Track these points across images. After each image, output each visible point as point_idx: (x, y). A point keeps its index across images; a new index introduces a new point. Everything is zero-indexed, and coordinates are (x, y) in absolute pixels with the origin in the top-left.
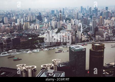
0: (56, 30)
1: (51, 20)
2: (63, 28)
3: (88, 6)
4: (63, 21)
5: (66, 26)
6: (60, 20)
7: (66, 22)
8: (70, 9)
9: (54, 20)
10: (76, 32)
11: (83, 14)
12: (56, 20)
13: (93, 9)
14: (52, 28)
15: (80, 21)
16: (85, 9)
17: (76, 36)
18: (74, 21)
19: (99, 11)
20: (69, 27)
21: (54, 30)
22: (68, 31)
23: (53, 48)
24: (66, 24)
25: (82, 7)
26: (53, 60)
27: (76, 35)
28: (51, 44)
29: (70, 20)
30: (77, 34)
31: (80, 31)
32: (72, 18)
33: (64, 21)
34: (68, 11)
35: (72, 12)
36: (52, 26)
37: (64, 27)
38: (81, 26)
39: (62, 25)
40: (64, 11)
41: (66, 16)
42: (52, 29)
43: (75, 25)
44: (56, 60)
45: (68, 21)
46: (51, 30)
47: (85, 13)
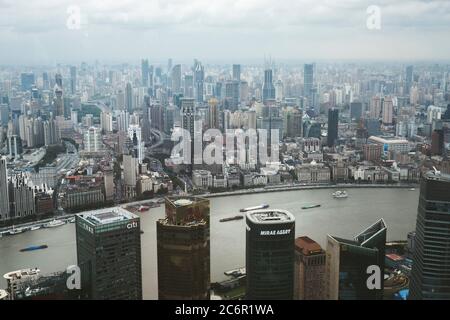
0: (36, 156)
1: (19, 113)
2: (68, 144)
3: (170, 61)
4: (67, 116)
5: (82, 137)
6: (57, 113)
7: (79, 121)
8: (101, 69)
9: (29, 112)
10: (120, 159)
11: (150, 91)
12: (39, 114)
13: (186, 72)
14: (23, 148)
15: (137, 118)
16: (159, 71)
17: (118, 177)
18: (114, 119)
19: (210, 79)
20: (92, 140)
21: (28, 152)
22: (89, 157)
23: (20, 230)
24: (81, 132)
25: (145, 64)
26: (6, 276)
27: (117, 171)
28: (12, 213)
29: (96, 113)
30: (122, 167)
31: (135, 154)
32: (108, 105)
33: (74, 116)
34: (91, 79)
35: (108, 80)
36: (19, 140)
37: (73, 142)
38: (139, 138)
39: (66, 131)
40: (77, 76)
41: (84, 99)
42: (20, 152)
43: (115, 131)
44: (18, 273)
45: (89, 116)
46: (17, 156)
47: (156, 87)
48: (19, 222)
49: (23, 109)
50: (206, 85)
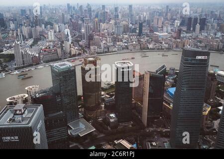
0: (30, 42)
1: (22, 25)
2: (42, 37)
3: (78, 4)
4: (41, 26)
5: (47, 34)
6: (36, 25)
7: (45, 27)
8: (52, 7)
9: (26, 25)
10: (63, 42)
11: (71, 16)
12: (29, 25)
13: (85, 8)
14: (24, 38)
15: (67, 26)
16: (74, 8)
17: (62, 49)
18: (59, 27)
19: (94, 11)
20: (51, 35)
21: (27, 40)
22: (50, 42)
23: (27, 70)
24: (46, 32)
25: (68, 5)
26: (26, 88)
27: (62, 47)
28: (24, 64)
29: (52, 25)
30: (64, 45)
31: (68, 41)
32: (55, 21)
33: (43, 26)
34: (48, 11)
35: (54, 12)
36: (23, 35)
37: (44, 36)
38: (69, 34)
39: (40, 32)
40: (42, 10)
41: (46, 19)
42: (24, 40)
43: (59, 32)
44: (31, 87)
45: (49, 26)
46: (23, 42)
47: (74, 14)
48: (26, 67)
49: (23, 24)
50: (92, 13)
